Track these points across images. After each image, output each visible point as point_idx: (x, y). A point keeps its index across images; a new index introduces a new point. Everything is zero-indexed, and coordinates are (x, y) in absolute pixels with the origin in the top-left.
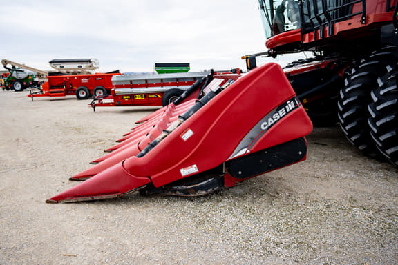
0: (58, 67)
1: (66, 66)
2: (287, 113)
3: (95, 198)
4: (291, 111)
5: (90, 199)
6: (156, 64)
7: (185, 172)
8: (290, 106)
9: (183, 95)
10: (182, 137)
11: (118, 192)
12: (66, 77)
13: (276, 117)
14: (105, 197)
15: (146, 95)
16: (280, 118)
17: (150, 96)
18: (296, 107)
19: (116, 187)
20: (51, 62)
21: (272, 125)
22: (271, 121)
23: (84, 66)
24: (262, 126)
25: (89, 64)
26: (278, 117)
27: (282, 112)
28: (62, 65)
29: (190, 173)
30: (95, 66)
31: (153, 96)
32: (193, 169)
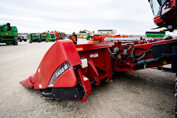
0: (100, 32)
1: (103, 32)
6: (146, 32)
8: (66, 67)
12: (100, 37)
13: (61, 71)
18: (68, 68)
20: (98, 31)
23: (109, 32)
24: (56, 75)
25: (112, 32)
28: (102, 32)
30: (114, 32)
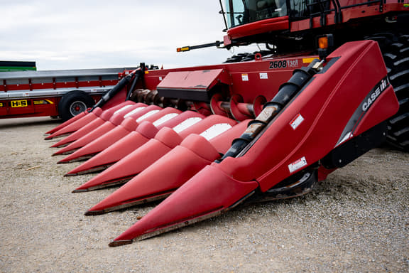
2: (381, 92)
3: (190, 222)
4: (384, 90)
5: (183, 224)
7: (293, 168)
8: (383, 85)
9: (106, 97)
10: (292, 125)
11: (222, 207)
13: (374, 96)
14: (204, 217)
15: (30, 100)
16: (377, 98)
17: (36, 103)
18: (388, 86)
19: (219, 201)
21: (371, 105)
22: (370, 101)
24: (363, 107)
26: (375, 97)
27: (377, 92)
29: (298, 168)
31: (41, 102)
32: (302, 163)
